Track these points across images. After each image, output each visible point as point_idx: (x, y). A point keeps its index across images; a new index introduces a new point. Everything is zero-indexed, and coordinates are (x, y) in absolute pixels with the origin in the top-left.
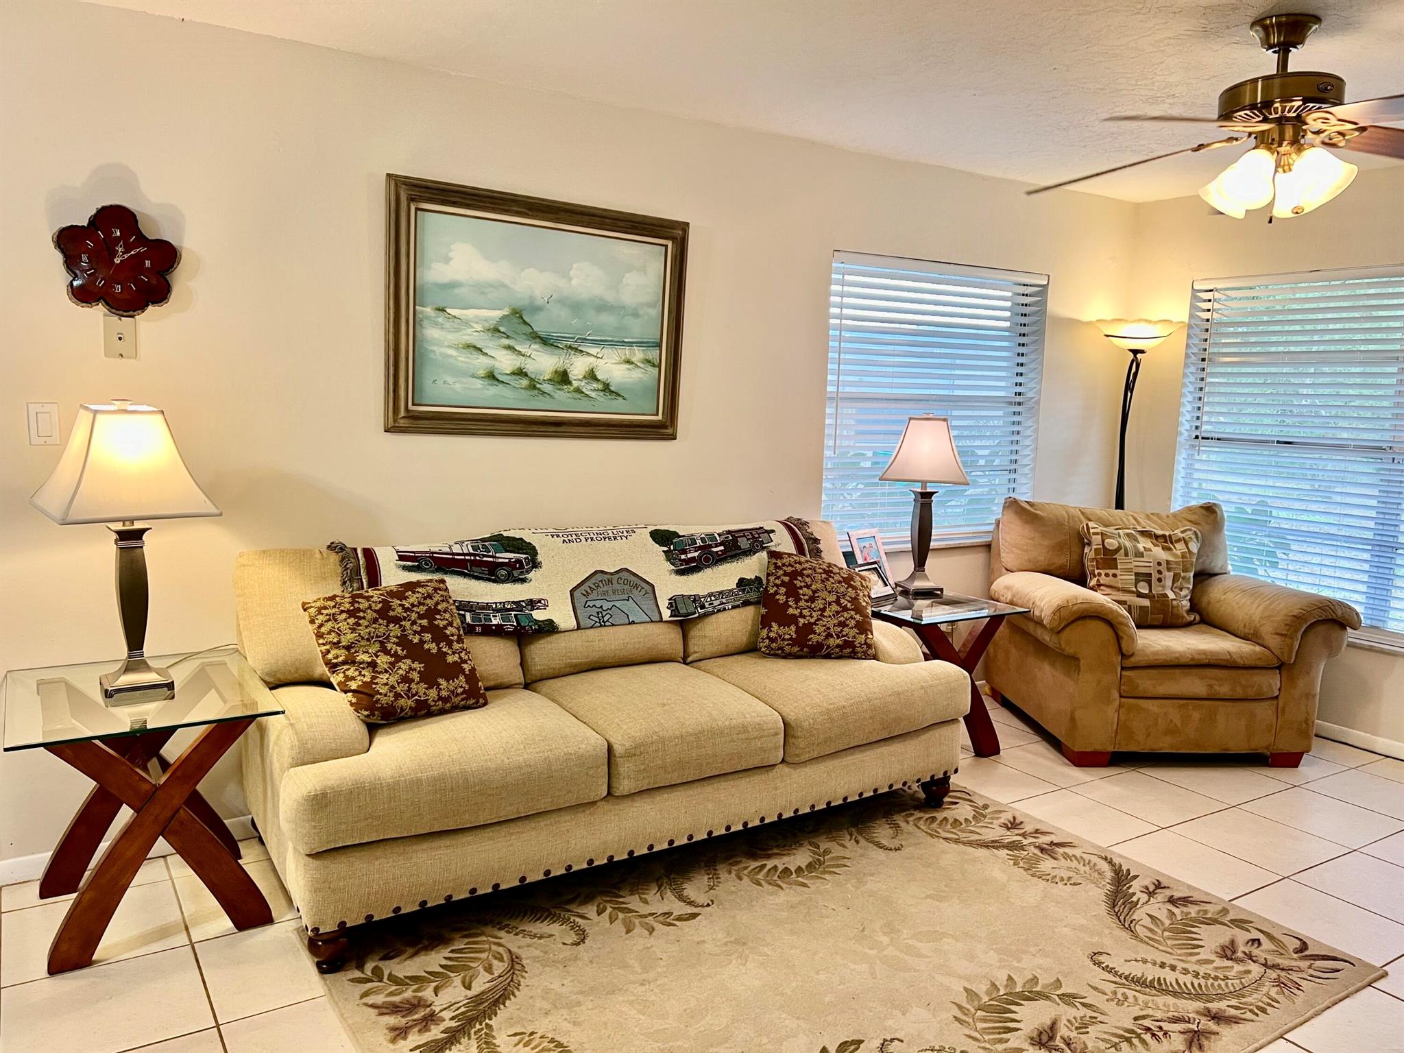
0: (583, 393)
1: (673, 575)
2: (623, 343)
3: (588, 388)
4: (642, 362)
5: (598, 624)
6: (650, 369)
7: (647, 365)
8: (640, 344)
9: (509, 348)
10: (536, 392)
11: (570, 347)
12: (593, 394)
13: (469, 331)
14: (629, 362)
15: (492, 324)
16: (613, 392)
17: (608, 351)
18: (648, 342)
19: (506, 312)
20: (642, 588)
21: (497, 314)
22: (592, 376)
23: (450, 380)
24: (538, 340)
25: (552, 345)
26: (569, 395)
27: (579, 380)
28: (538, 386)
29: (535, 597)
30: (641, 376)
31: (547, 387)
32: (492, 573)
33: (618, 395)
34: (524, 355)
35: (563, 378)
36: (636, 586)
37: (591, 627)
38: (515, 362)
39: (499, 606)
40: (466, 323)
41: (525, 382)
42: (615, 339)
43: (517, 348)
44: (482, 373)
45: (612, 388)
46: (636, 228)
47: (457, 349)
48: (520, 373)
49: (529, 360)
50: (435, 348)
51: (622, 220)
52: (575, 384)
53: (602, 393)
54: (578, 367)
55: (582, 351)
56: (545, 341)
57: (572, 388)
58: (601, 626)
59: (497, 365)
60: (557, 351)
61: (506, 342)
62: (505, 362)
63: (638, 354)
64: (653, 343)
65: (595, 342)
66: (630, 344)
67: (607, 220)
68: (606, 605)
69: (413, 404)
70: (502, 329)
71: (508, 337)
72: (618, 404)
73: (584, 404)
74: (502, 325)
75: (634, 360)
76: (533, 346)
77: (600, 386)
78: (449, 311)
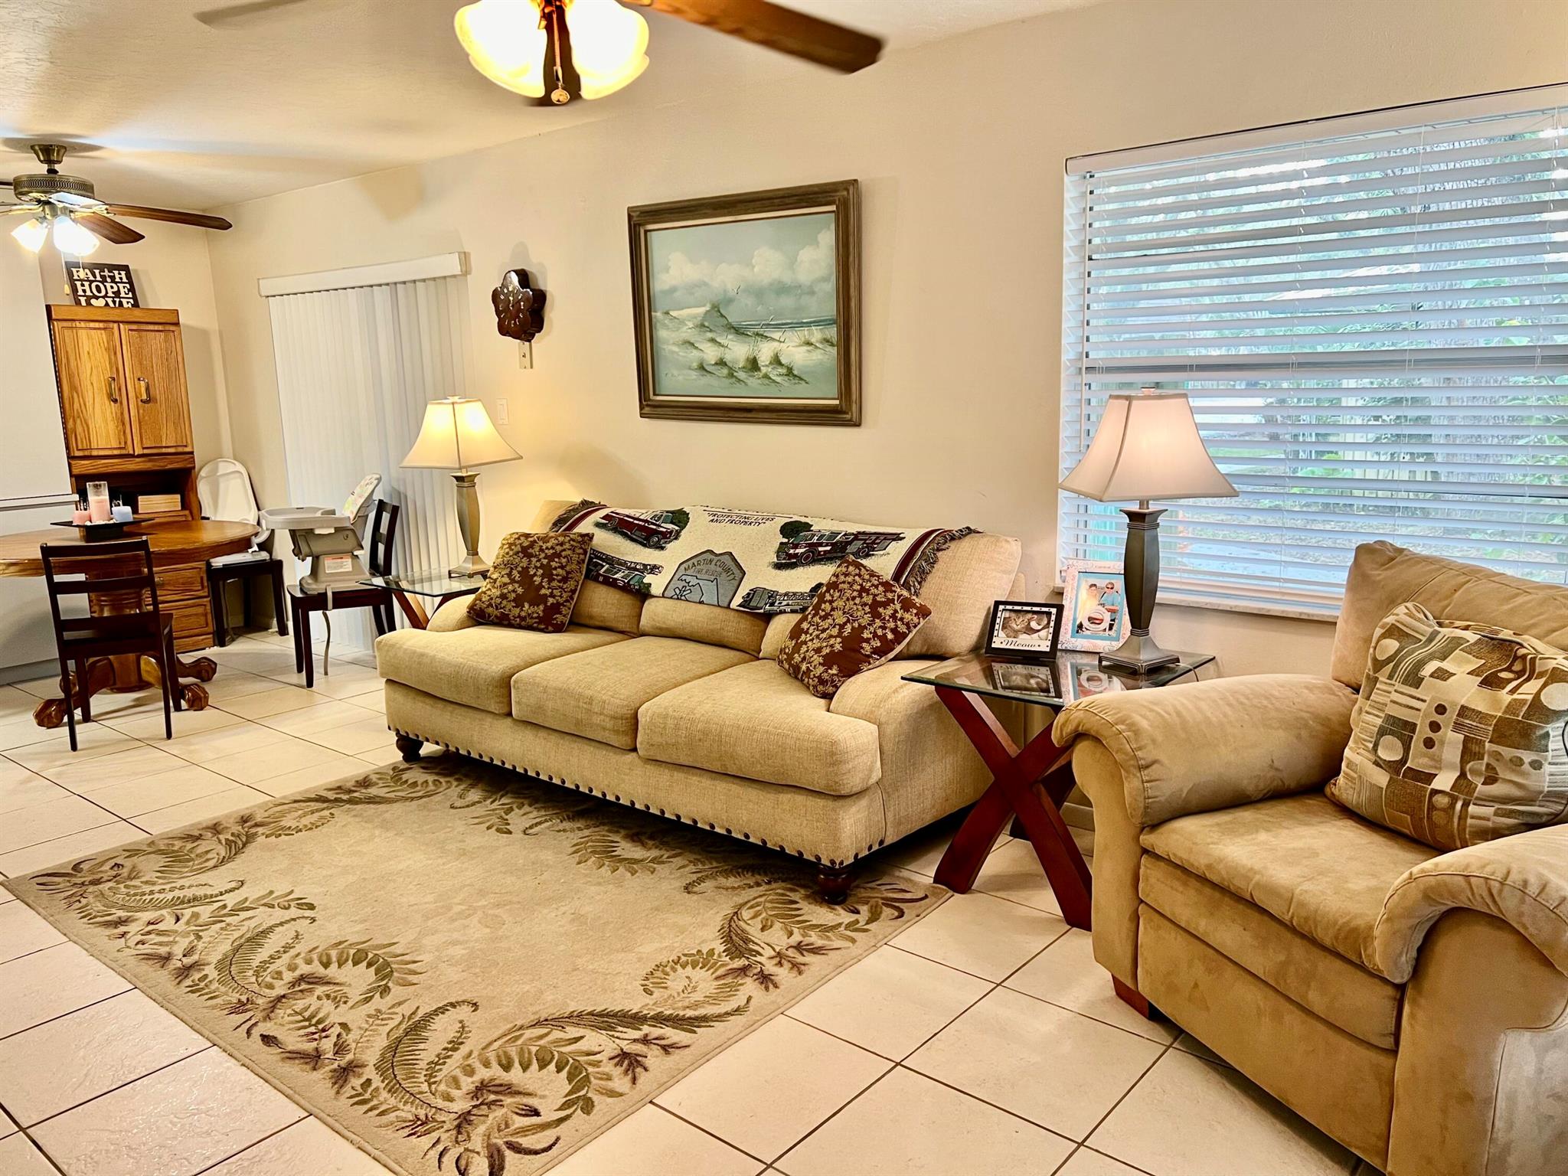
0: (770, 378)
1: (770, 568)
2: (802, 325)
3: (775, 373)
4: (821, 343)
5: (676, 597)
6: (829, 349)
7: (826, 344)
8: (817, 323)
9: (713, 340)
10: (734, 380)
11: (757, 334)
12: (778, 379)
13: (685, 328)
14: (809, 344)
15: (698, 321)
16: (796, 376)
17: (789, 334)
18: (826, 320)
19: (708, 308)
20: (733, 574)
21: (702, 310)
22: (777, 361)
23: (675, 373)
24: (732, 330)
25: (743, 334)
26: (759, 381)
27: (767, 366)
28: (735, 374)
29: (658, 563)
30: (820, 357)
31: (742, 375)
32: (647, 539)
33: (801, 379)
34: (723, 346)
35: (753, 365)
36: (728, 570)
37: (671, 598)
38: (716, 353)
39: (633, 565)
40: (681, 322)
41: (725, 371)
42: (795, 321)
43: (718, 340)
44: (695, 365)
45: (795, 372)
46: (801, 200)
47: (678, 345)
48: (721, 363)
49: (727, 350)
50: (665, 347)
51: (788, 197)
52: (764, 370)
53: (786, 378)
54: (765, 352)
55: (767, 337)
56: (738, 331)
57: (761, 375)
58: (678, 599)
59: (705, 356)
60: (747, 339)
61: (710, 335)
62: (711, 354)
63: (816, 334)
64: (830, 320)
65: (778, 326)
66: (809, 324)
67: (775, 201)
68: (694, 581)
69: (655, 394)
70: (706, 324)
71: (711, 331)
72: (801, 389)
73: (773, 390)
74: (706, 321)
75: (813, 340)
76: (730, 337)
77: (784, 371)
78: (671, 313)
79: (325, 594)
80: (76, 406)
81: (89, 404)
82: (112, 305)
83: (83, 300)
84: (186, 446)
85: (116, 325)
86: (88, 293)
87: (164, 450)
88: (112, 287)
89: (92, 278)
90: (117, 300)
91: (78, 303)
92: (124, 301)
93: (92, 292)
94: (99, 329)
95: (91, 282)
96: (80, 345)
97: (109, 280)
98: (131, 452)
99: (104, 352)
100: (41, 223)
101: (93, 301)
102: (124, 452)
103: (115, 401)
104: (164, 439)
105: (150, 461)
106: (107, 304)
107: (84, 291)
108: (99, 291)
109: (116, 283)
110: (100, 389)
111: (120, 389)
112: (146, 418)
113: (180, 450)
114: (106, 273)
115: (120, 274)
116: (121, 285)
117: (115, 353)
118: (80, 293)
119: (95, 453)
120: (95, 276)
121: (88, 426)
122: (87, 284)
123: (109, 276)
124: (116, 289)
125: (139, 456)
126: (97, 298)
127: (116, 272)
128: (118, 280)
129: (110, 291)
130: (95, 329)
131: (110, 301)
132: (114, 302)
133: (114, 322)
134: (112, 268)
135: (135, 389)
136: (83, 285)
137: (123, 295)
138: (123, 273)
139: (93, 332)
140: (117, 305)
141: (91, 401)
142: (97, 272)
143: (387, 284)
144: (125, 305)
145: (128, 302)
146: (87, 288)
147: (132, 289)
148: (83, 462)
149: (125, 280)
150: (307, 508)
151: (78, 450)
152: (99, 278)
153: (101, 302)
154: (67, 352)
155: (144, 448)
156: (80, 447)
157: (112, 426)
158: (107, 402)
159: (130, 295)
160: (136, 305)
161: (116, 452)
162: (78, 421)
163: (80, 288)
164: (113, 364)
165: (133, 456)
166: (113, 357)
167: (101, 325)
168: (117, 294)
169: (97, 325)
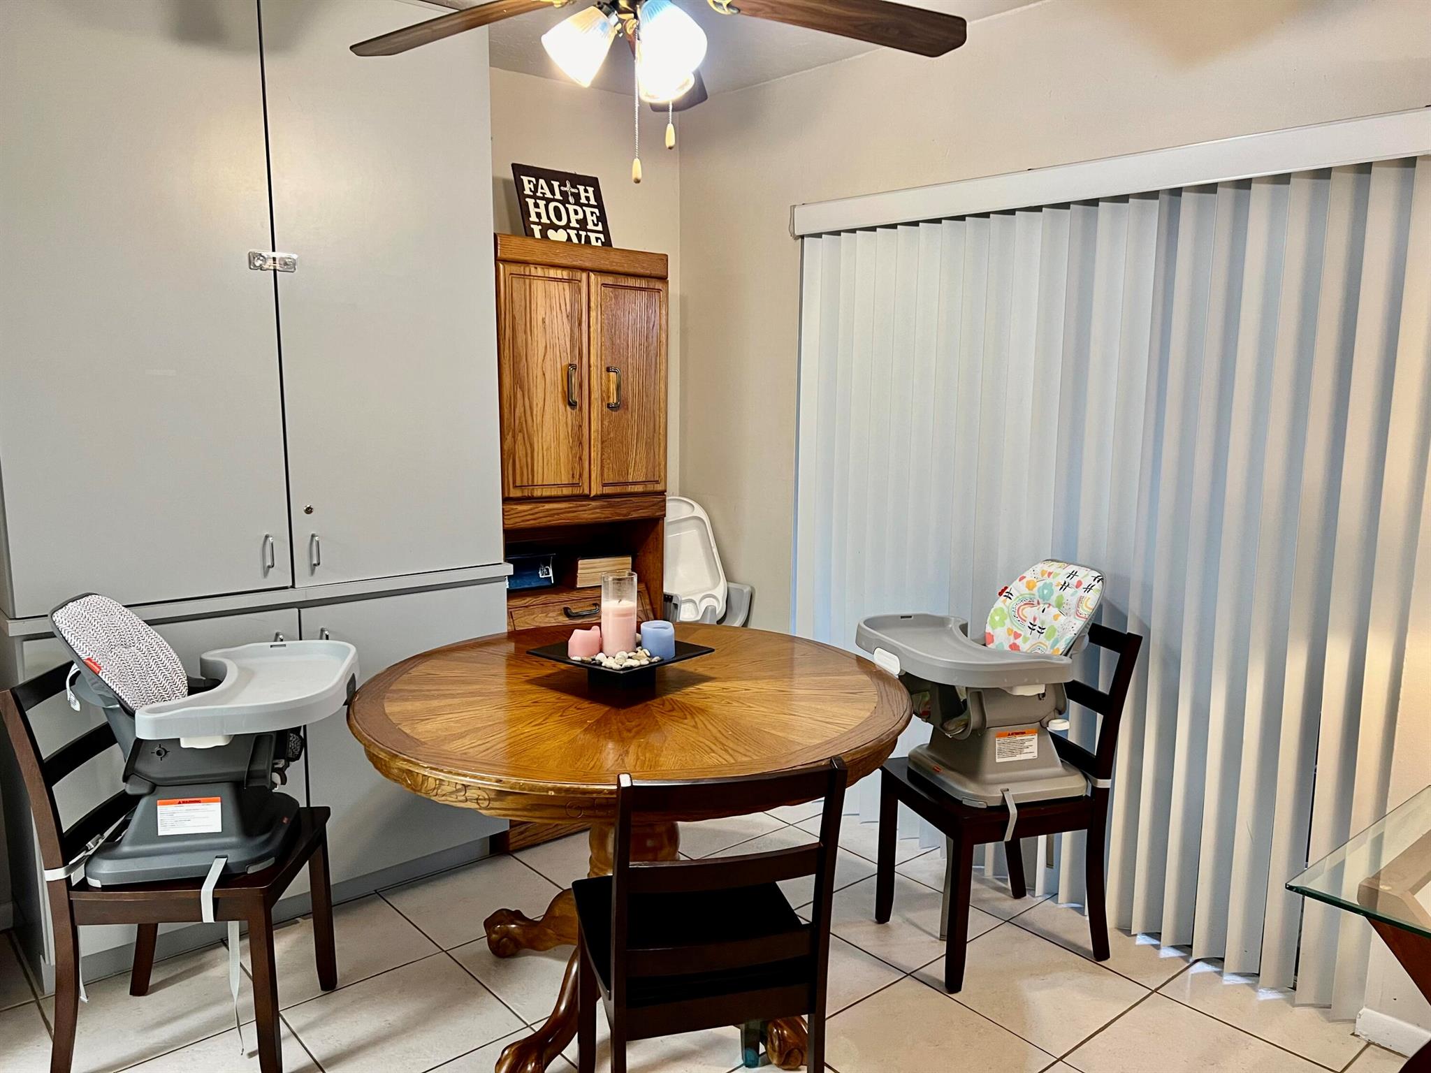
79: (1004, 808)
80: (519, 410)
81: (537, 410)
82: (575, 240)
83: (537, 229)
84: (657, 482)
85: (584, 275)
86: (545, 220)
87: (630, 489)
88: (576, 212)
89: (549, 195)
90: (583, 234)
91: (530, 233)
92: (593, 236)
93: (549, 218)
94: (561, 280)
95: (548, 201)
96: (533, 307)
97: (571, 199)
98: (586, 492)
99: (565, 320)
100: (607, 14)
101: (551, 233)
102: (577, 491)
103: (572, 405)
104: (631, 471)
105: (611, 506)
106: (569, 239)
107: (539, 215)
108: (559, 218)
109: (581, 205)
110: (554, 384)
111: (581, 386)
112: (612, 435)
113: (650, 488)
114: (568, 188)
115: (586, 191)
116: (588, 210)
117: (580, 324)
118: (533, 218)
119: (537, 493)
120: (553, 193)
121: (532, 446)
122: (542, 203)
123: (573, 194)
124: (581, 216)
125: (596, 498)
126: (556, 228)
127: (581, 188)
128: (583, 201)
129: (573, 217)
130: (555, 279)
131: (573, 233)
132: (579, 237)
133: (583, 269)
134: (576, 180)
135: (599, 384)
136: (537, 206)
137: (590, 226)
138: (591, 190)
139: (553, 286)
140: (583, 242)
141: (541, 405)
142: (556, 184)
143: (1153, 195)
144: (593, 242)
145: (597, 239)
146: (542, 210)
147: (602, 218)
148: (520, 508)
149: (593, 202)
150: (917, 616)
151: (515, 487)
152: (558, 196)
153: (560, 236)
154: (514, 317)
155: (604, 485)
156: (518, 483)
157: (564, 449)
158: (561, 406)
159: (600, 228)
160: (607, 243)
161: (566, 491)
162: (520, 437)
163: (533, 210)
164: (575, 342)
165: (587, 497)
166: (576, 330)
167: (565, 274)
168: (583, 223)
169: (559, 273)
